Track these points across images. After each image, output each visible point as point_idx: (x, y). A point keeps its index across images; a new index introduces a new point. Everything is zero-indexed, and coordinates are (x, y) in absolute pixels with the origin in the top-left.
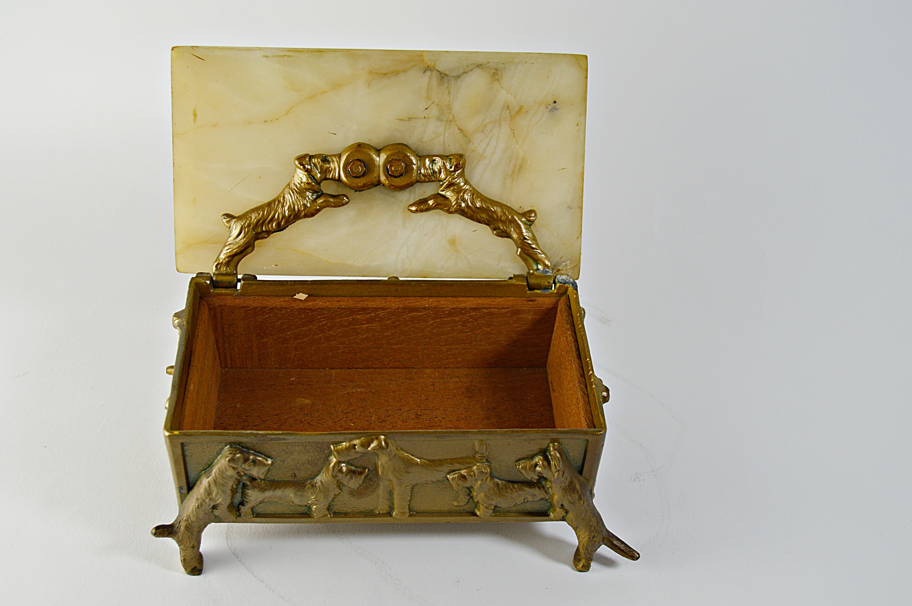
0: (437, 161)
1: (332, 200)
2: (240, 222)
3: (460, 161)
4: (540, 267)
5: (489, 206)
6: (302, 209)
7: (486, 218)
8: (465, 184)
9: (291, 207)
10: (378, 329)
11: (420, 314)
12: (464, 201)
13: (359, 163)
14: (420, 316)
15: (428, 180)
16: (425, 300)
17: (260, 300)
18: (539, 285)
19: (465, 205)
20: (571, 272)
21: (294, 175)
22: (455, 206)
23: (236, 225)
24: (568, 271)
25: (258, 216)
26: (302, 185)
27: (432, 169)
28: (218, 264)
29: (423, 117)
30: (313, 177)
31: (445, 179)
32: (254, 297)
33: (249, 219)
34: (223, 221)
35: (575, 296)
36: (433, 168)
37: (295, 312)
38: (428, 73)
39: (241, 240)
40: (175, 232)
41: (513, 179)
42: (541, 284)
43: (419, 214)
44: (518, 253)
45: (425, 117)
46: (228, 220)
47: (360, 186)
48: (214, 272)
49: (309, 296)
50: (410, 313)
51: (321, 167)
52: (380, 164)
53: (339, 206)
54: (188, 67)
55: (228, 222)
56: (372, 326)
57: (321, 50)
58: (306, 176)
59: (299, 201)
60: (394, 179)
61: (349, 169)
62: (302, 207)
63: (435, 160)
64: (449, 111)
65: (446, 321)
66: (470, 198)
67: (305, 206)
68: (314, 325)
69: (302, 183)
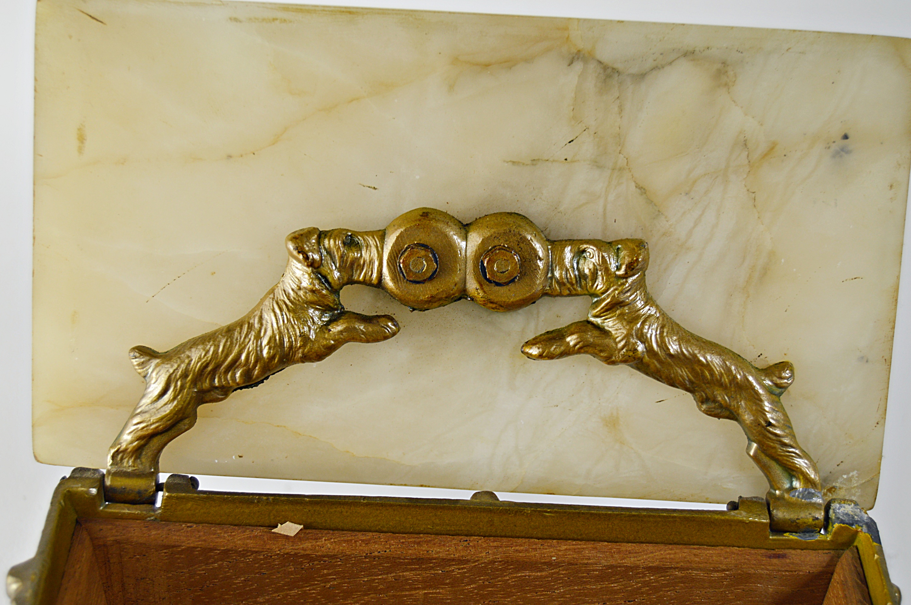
0: (588, 254)
1: (362, 328)
2: (166, 366)
3: (640, 254)
4: (796, 484)
5: (696, 352)
6: (299, 345)
7: (688, 376)
8: (646, 304)
9: (276, 340)
10: (448, 599)
11: (539, 574)
12: (643, 340)
13: (423, 253)
14: (537, 578)
15: (568, 292)
16: (551, 546)
17: (202, 533)
18: (795, 524)
19: (646, 348)
20: (858, 494)
21: (285, 271)
22: (624, 350)
23: (157, 374)
24: (853, 491)
25: (205, 355)
26: (301, 293)
27: (578, 268)
28: (117, 452)
29: (563, 160)
30: (323, 279)
31: (603, 293)
32: (189, 525)
33: (187, 361)
34: (132, 363)
35: (876, 556)
36: (580, 266)
37: (274, 560)
38: (578, 66)
39: (166, 404)
40: (33, 380)
41: (748, 297)
42: (797, 521)
43: (545, 363)
44: (752, 453)
45: (566, 159)
46: (142, 360)
47: (422, 300)
48: (109, 468)
49: (306, 527)
50: (517, 573)
51: (342, 257)
52: (468, 256)
53: (377, 340)
54: (70, 37)
55: (142, 364)
56: (436, 593)
57: (352, 10)
58: (309, 275)
59: (293, 327)
60: (497, 288)
61: (401, 265)
62: (299, 339)
63: (584, 251)
64: (619, 148)
65: (592, 589)
66: (656, 335)
67: (305, 338)
68: (314, 587)
69: (300, 289)
